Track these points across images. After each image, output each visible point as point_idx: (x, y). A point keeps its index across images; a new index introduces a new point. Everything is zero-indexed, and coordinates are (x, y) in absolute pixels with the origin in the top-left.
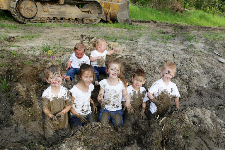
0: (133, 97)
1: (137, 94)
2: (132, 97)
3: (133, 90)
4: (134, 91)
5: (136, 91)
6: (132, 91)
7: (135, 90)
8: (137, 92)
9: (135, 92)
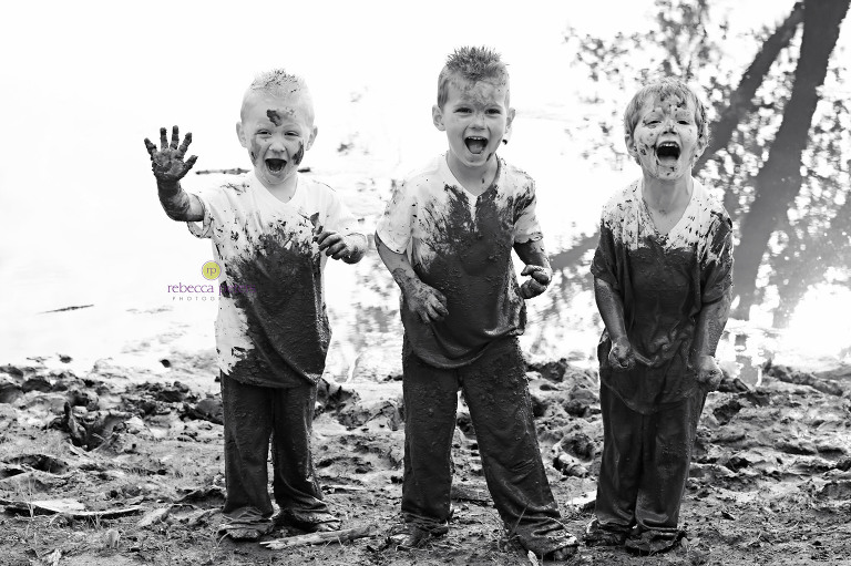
0: (448, 227)
1: (473, 210)
2: (441, 230)
3: (453, 182)
4: (454, 190)
5: (468, 194)
6: (447, 188)
7: (460, 188)
8: (472, 200)
9: (462, 197)
